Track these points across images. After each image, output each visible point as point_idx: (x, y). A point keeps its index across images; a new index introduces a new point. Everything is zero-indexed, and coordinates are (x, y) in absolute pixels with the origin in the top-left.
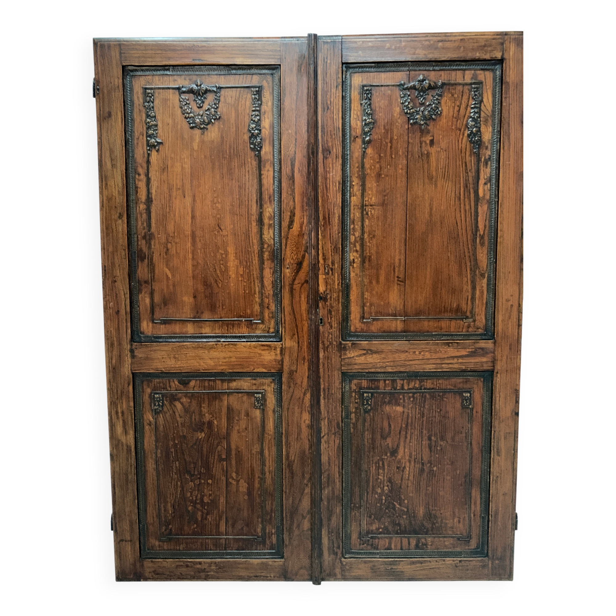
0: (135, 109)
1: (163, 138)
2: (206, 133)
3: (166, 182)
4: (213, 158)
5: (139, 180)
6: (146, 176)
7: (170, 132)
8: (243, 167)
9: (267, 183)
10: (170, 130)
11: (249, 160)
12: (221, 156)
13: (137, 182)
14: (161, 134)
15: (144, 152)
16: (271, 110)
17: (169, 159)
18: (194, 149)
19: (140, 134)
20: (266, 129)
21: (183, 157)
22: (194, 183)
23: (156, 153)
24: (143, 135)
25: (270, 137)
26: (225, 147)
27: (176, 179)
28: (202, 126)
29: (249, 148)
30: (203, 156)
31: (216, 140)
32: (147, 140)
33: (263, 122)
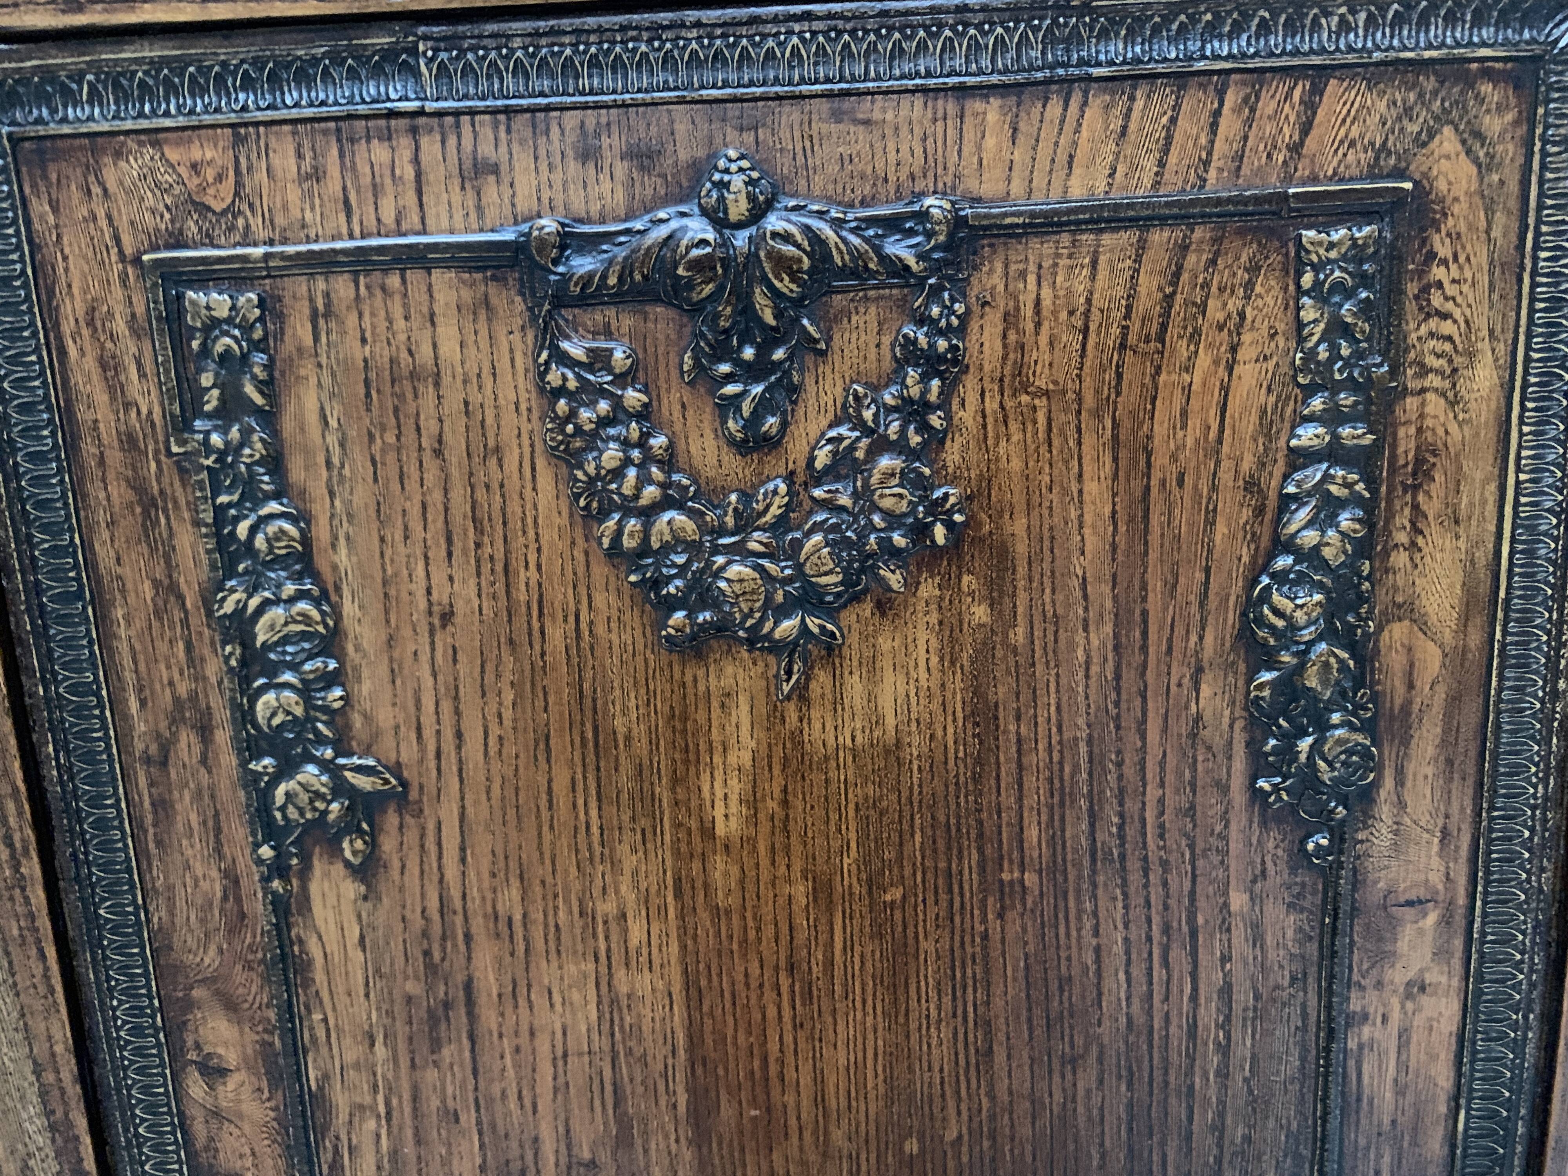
0: (96, 492)
1: (408, 753)
2: (822, 679)
3: (468, 1119)
4: (894, 894)
5: (216, 1114)
6: (275, 1082)
7: (468, 692)
8: (1179, 956)
9: (1400, 1090)
10: (467, 668)
11: (1238, 900)
12: (971, 878)
13: (199, 1130)
14: (385, 717)
15: (231, 878)
16: (1488, 435)
17: (478, 925)
18: (708, 832)
19: (176, 719)
20: (1422, 624)
21: (607, 907)
22: (727, 1111)
23: (351, 889)
24: (205, 731)
25: (1454, 701)
26: (1008, 800)
27: (560, 1089)
28: (788, 626)
29: (1238, 795)
30: (800, 891)
31: (916, 745)
32: (250, 780)
33: (1400, 559)
